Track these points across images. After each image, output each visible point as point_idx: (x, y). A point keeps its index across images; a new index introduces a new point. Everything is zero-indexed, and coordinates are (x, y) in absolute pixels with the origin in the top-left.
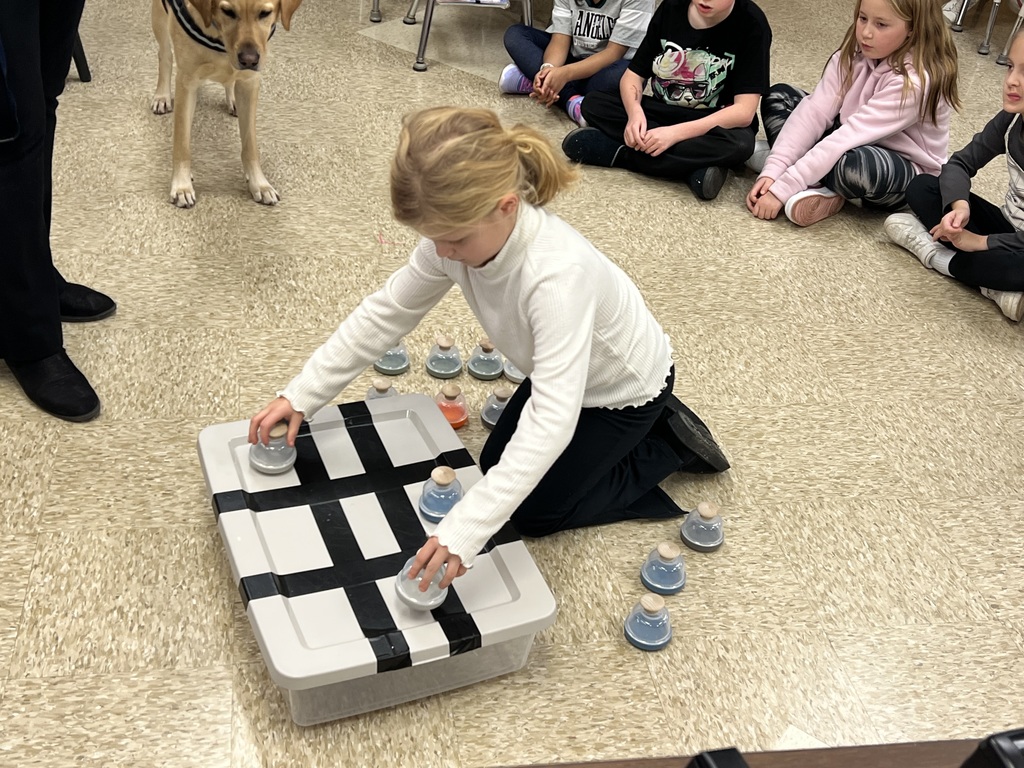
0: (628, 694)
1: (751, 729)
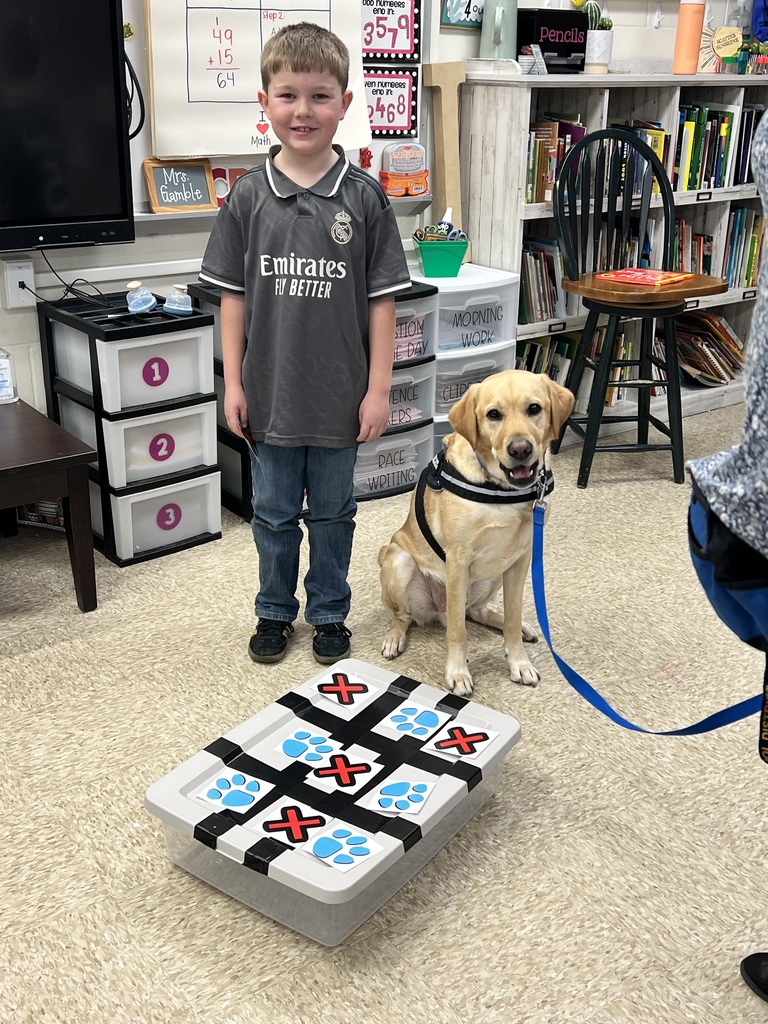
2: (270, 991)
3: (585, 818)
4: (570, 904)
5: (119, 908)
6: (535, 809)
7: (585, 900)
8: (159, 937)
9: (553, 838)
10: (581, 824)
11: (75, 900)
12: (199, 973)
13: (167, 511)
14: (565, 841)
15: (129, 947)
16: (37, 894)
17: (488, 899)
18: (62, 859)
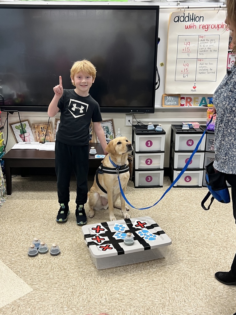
0: (52, 268)
1: (35, 283)
2: (83, 273)
3: (182, 271)
4: (158, 285)
5: (72, 249)
6: (172, 265)
7: (162, 286)
8: (74, 256)
9: (169, 272)
10: (180, 272)
11: (67, 244)
12: (74, 264)
13: (149, 177)
14: (172, 274)
15: (67, 255)
16: (62, 241)
17: (141, 276)
18: (71, 237)
